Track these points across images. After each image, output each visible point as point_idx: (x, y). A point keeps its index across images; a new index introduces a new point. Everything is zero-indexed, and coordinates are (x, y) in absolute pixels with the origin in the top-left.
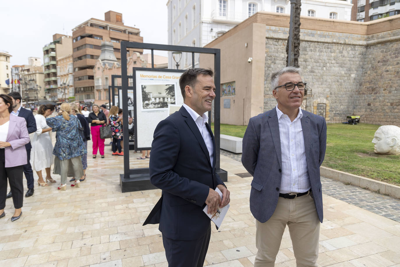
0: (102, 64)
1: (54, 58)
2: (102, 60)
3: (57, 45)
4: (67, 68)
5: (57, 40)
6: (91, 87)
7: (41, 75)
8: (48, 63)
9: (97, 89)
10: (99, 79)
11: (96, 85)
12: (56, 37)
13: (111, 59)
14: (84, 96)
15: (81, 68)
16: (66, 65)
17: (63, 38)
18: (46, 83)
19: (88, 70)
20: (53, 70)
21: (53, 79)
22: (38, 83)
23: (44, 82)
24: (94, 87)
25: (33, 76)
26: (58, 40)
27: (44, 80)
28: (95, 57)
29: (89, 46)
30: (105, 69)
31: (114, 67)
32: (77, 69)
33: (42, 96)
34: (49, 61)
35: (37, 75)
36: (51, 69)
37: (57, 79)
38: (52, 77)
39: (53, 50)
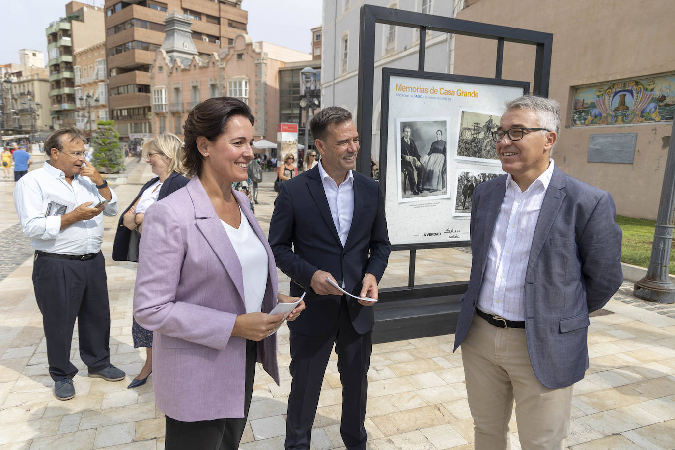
0: (168, 59)
1: (68, 50)
2: (167, 52)
3: (74, 22)
4: (94, 70)
5: (74, 15)
6: (144, 108)
7: (43, 83)
8: (57, 59)
9: (157, 111)
10: (161, 91)
11: (153, 102)
12: (72, 9)
13: (186, 49)
14: (129, 125)
15: (122, 70)
16: (93, 63)
17: (85, 9)
18: (54, 100)
19: (137, 72)
20: (67, 74)
21: (67, 90)
22: (37, 99)
23: (50, 98)
24: (149, 108)
25: (28, 85)
26: (76, 14)
27: (49, 94)
28: (151, 47)
29: (139, 22)
30: (175, 71)
31: (195, 66)
32: (114, 73)
33: (46, 126)
34: (59, 56)
35: (36, 83)
36: (63, 71)
37: (75, 90)
38: (64, 87)
39: (66, 33)
